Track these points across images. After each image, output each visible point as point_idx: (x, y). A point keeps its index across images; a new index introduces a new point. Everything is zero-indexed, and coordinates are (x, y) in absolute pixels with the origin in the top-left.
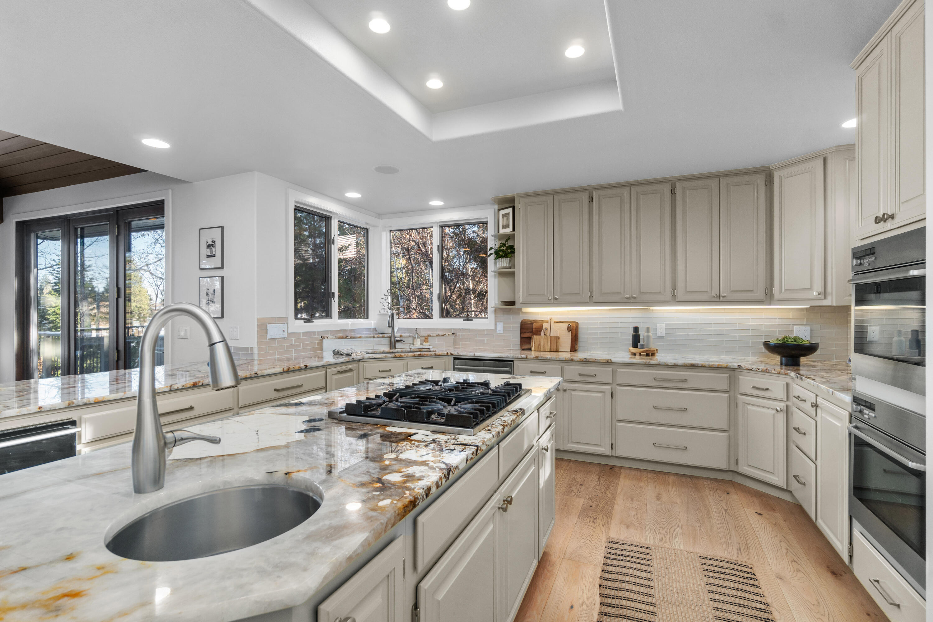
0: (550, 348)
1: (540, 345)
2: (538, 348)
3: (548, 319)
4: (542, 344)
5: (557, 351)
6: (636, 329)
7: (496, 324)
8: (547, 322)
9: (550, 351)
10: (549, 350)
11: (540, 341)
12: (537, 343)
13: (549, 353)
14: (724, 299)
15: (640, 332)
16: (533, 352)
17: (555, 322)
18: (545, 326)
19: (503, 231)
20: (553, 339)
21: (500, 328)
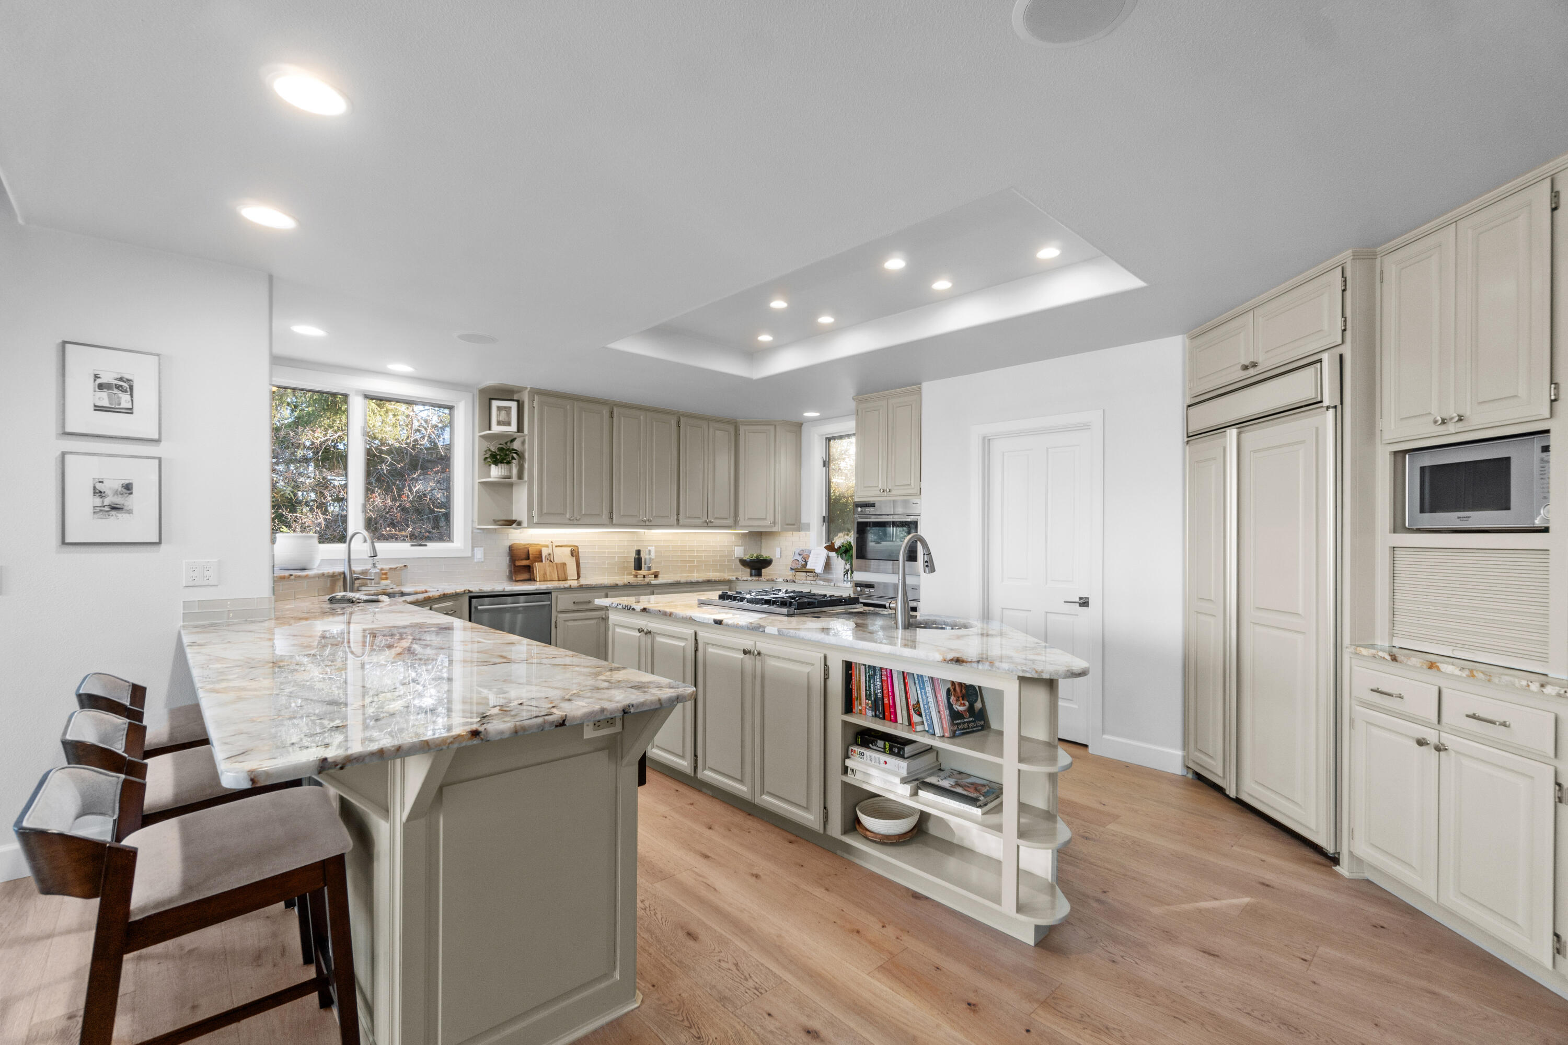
0: (558, 577)
1: (545, 574)
2: (544, 577)
3: (548, 543)
4: (548, 573)
5: (566, 580)
6: (638, 552)
7: (473, 550)
8: (547, 546)
9: (559, 580)
10: (557, 579)
11: (545, 570)
12: (542, 572)
13: (557, 582)
14: (711, 525)
15: (642, 555)
16: (538, 583)
17: (556, 546)
18: (545, 552)
19: (496, 429)
20: (559, 566)
21: (479, 554)
